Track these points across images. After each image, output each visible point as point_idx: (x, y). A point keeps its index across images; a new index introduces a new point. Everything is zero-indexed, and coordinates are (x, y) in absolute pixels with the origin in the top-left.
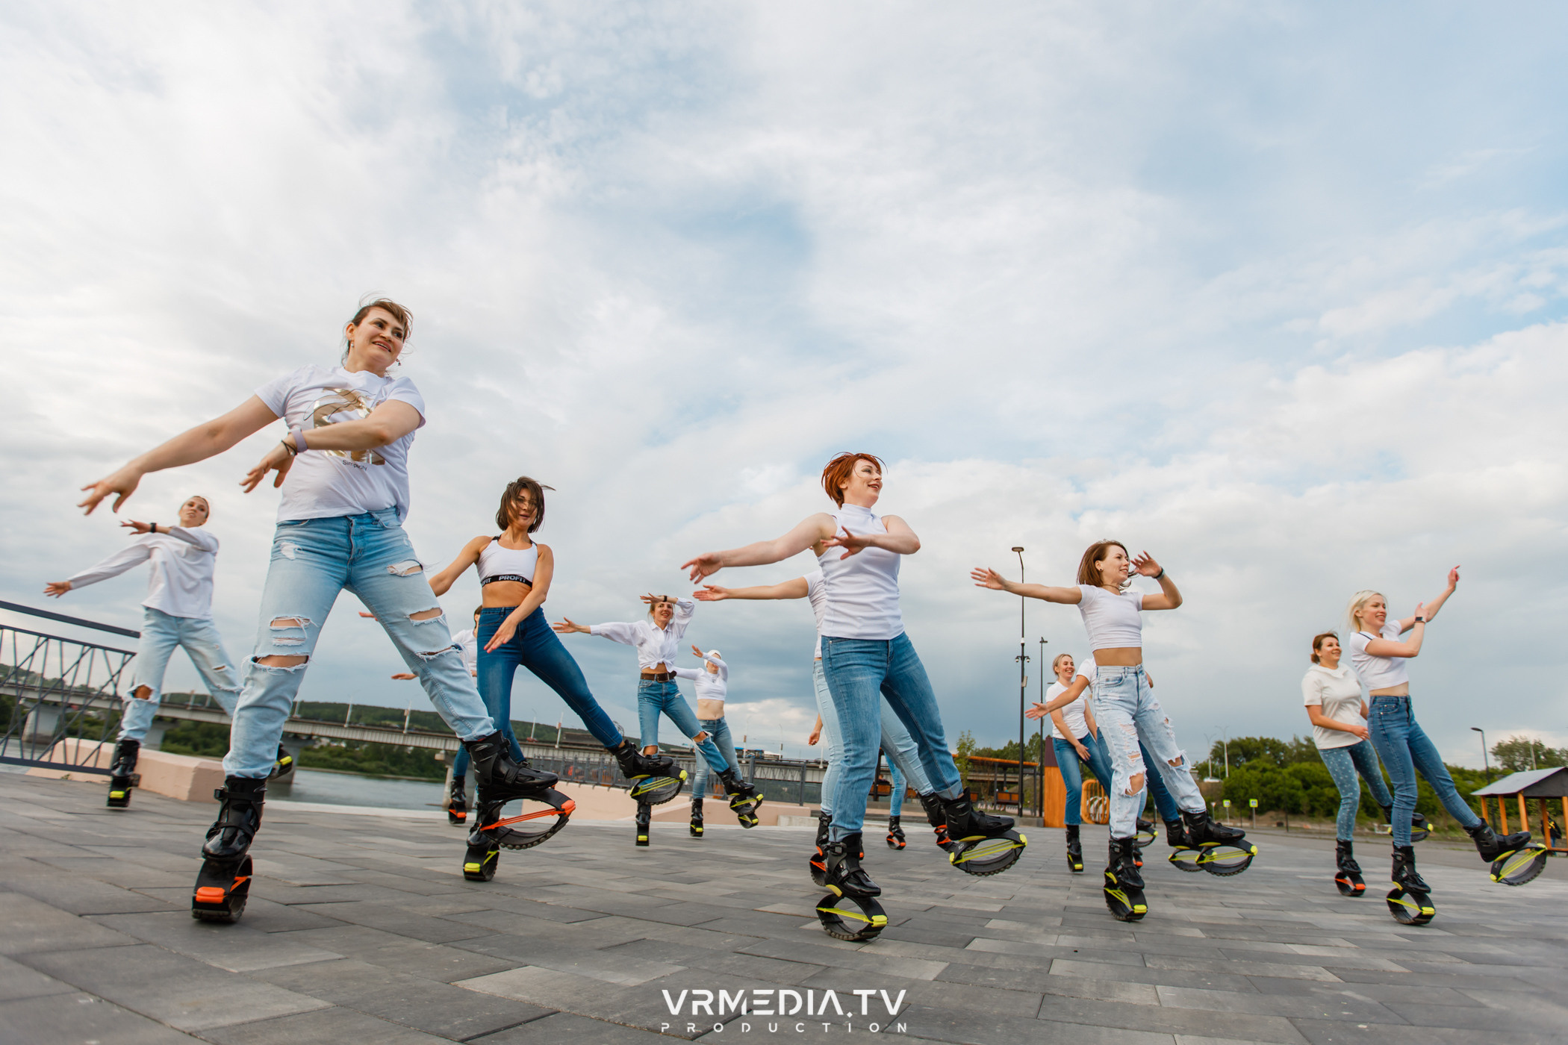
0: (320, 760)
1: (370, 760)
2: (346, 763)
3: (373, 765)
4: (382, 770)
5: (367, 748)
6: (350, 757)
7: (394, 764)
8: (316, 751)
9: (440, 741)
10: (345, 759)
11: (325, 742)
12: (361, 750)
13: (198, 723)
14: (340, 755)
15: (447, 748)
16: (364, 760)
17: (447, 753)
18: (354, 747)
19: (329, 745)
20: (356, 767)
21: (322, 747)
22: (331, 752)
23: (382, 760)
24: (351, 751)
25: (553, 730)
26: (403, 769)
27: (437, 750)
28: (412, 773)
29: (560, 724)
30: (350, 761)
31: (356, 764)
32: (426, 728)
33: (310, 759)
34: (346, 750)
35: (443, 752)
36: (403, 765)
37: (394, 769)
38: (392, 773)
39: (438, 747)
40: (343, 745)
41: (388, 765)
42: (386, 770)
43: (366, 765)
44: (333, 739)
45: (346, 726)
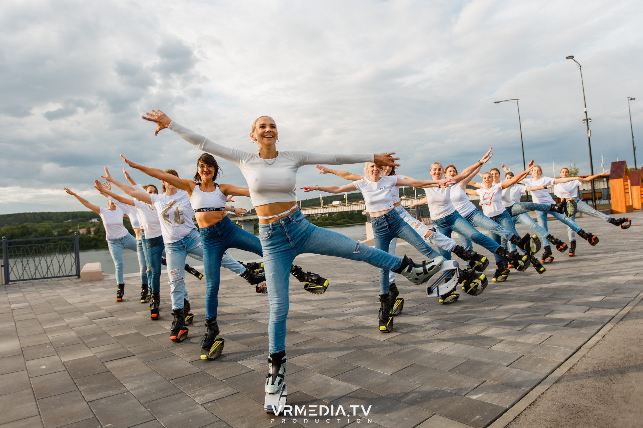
0: (319, 223)
1: (340, 219)
2: (330, 223)
3: (342, 221)
4: (346, 222)
5: (337, 214)
7: (351, 219)
8: (316, 220)
10: (329, 221)
11: (319, 216)
12: (335, 215)
14: (327, 220)
16: (337, 220)
18: (332, 215)
20: (335, 223)
21: (318, 218)
22: (322, 219)
23: (345, 218)
24: (331, 217)
26: (355, 220)
28: (360, 222)
30: (331, 221)
31: (334, 222)
34: (328, 216)
36: (355, 219)
37: (351, 221)
38: (351, 223)
39: (363, 209)
40: (327, 215)
41: (348, 220)
42: (348, 222)
43: (339, 222)
44: (322, 214)
45: (321, 207)
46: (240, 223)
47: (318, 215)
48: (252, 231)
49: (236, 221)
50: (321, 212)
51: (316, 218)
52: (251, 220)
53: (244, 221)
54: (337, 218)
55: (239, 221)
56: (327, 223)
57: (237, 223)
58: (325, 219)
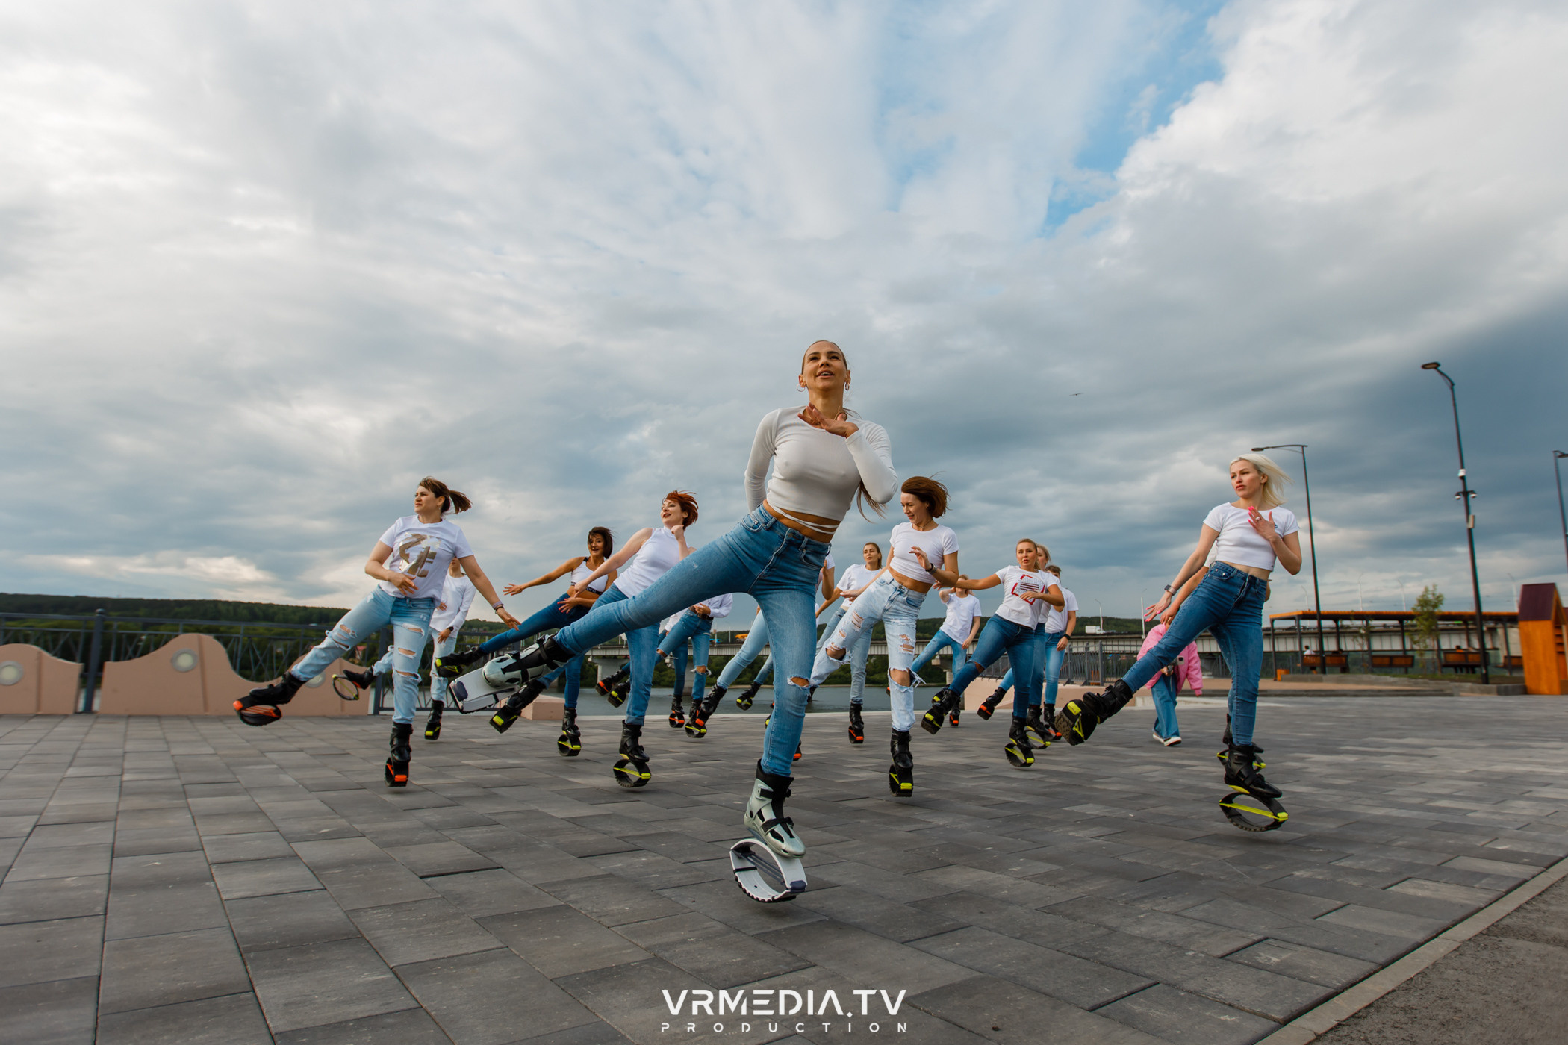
54: (873, 669)
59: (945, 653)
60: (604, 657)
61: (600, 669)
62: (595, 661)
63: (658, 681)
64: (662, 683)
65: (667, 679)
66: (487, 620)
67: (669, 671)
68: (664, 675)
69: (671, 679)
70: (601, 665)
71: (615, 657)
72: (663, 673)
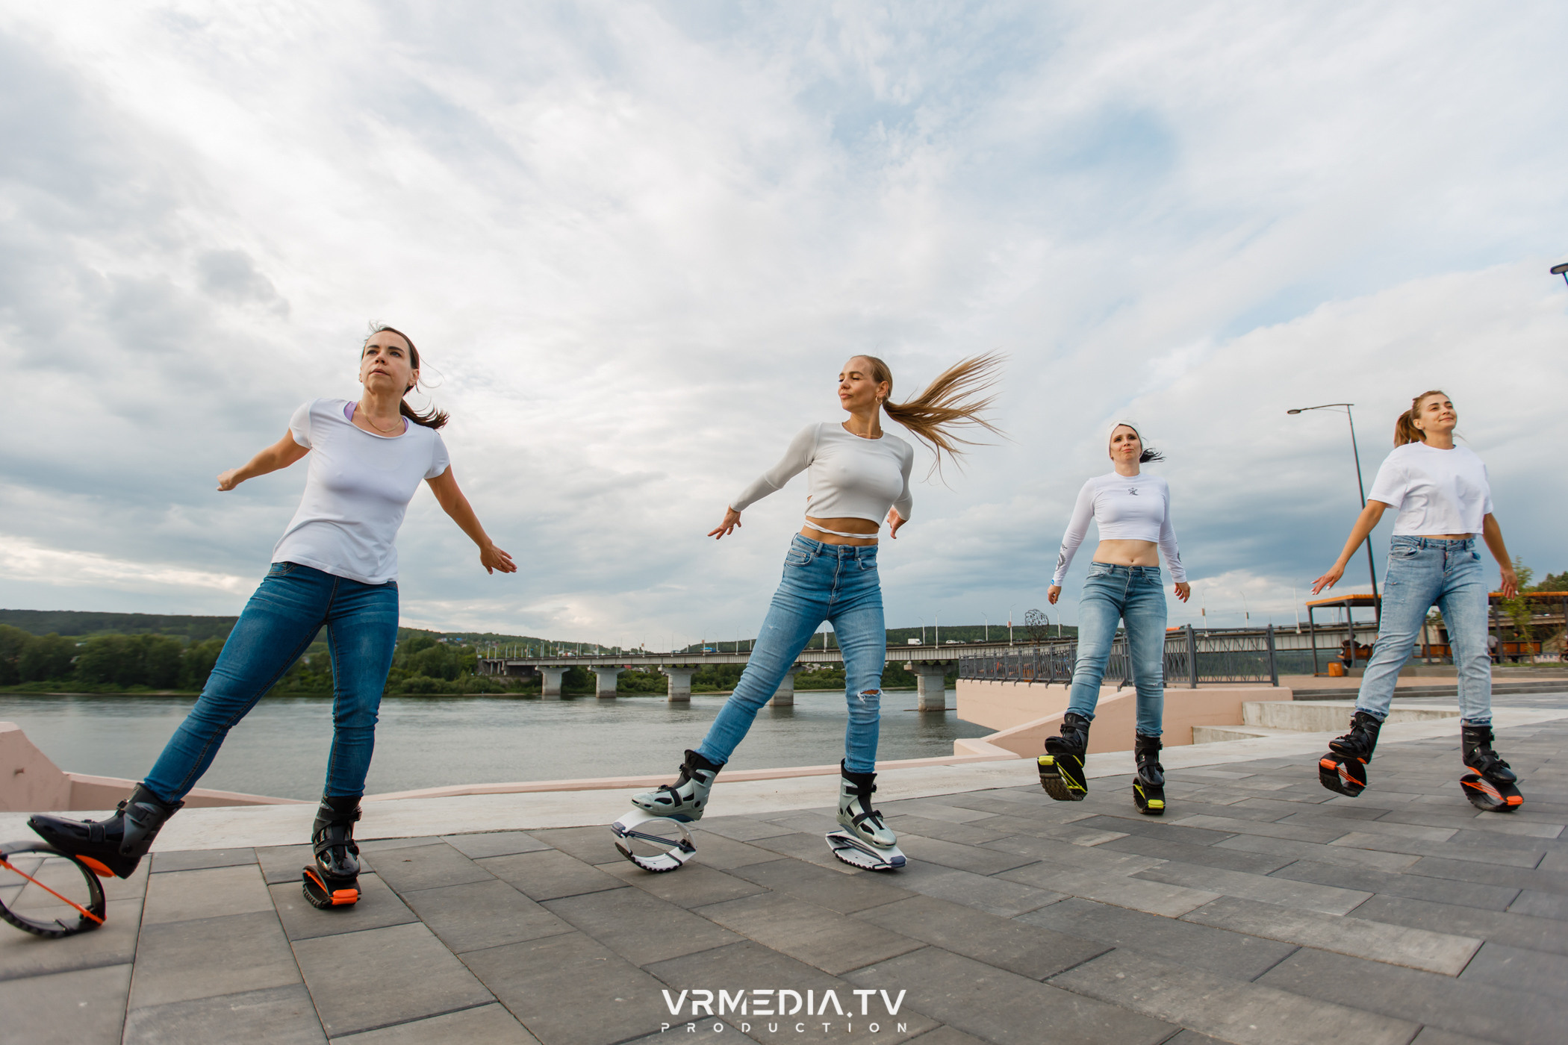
0: (815, 682)
2: (835, 682)
6: (838, 677)
8: (809, 675)
9: (905, 653)
10: (835, 679)
11: (816, 666)
13: (716, 665)
14: (830, 676)
15: (913, 659)
17: (914, 663)
19: (820, 669)
21: (814, 671)
22: (822, 675)
25: (1005, 629)
27: (905, 662)
28: (893, 684)
29: (1010, 623)
32: (897, 643)
33: (806, 682)
34: (833, 670)
35: (909, 662)
39: (905, 659)
40: (832, 667)
44: (822, 663)
45: (825, 651)
46: (665, 670)
47: (813, 667)
48: (687, 687)
49: (656, 666)
50: (821, 661)
51: (810, 672)
52: (686, 666)
53: (674, 666)
55: (664, 666)
56: (831, 683)
57: (660, 669)
58: (827, 675)
59: (916, 659)
60: (602, 666)
61: (598, 677)
62: (594, 670)
63: (653, 687)
64: (656, 690)
65: (661, 686)
66: (500, 634)
67: (662, 679)
68: (658, 683)
69: (664, 686)
70: (600, 673)
71: (612, 666)
72: (658, 680)
